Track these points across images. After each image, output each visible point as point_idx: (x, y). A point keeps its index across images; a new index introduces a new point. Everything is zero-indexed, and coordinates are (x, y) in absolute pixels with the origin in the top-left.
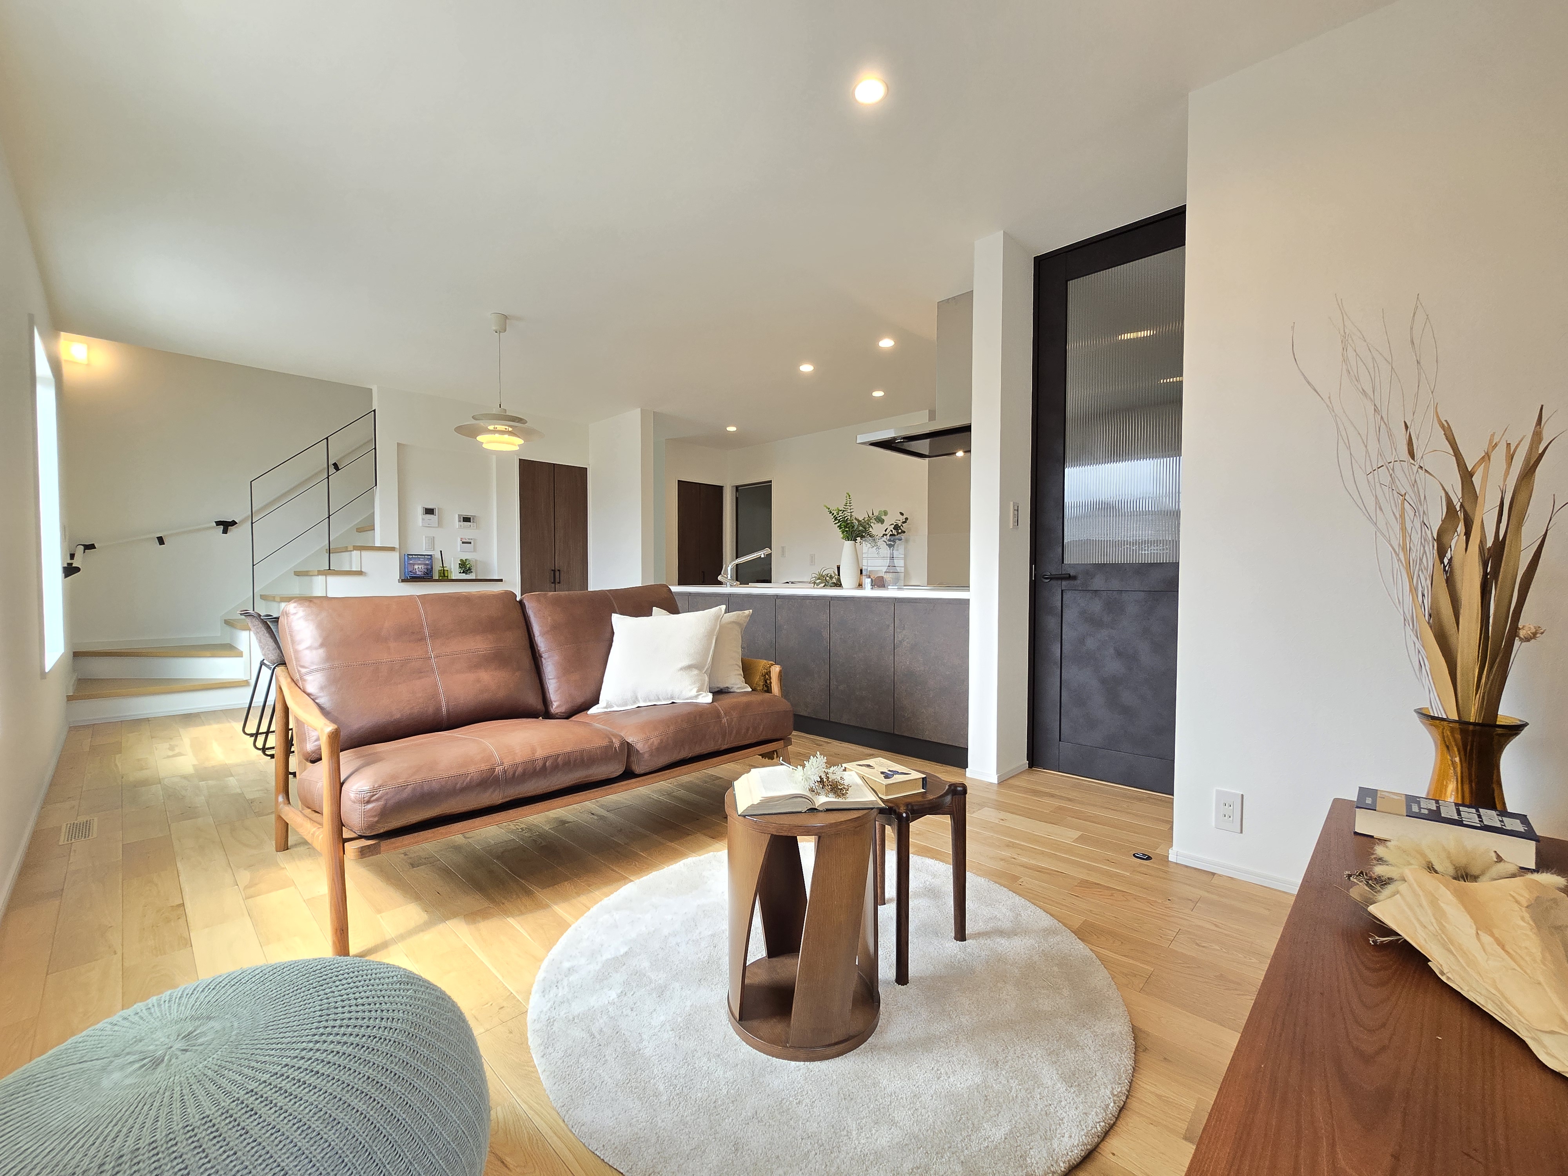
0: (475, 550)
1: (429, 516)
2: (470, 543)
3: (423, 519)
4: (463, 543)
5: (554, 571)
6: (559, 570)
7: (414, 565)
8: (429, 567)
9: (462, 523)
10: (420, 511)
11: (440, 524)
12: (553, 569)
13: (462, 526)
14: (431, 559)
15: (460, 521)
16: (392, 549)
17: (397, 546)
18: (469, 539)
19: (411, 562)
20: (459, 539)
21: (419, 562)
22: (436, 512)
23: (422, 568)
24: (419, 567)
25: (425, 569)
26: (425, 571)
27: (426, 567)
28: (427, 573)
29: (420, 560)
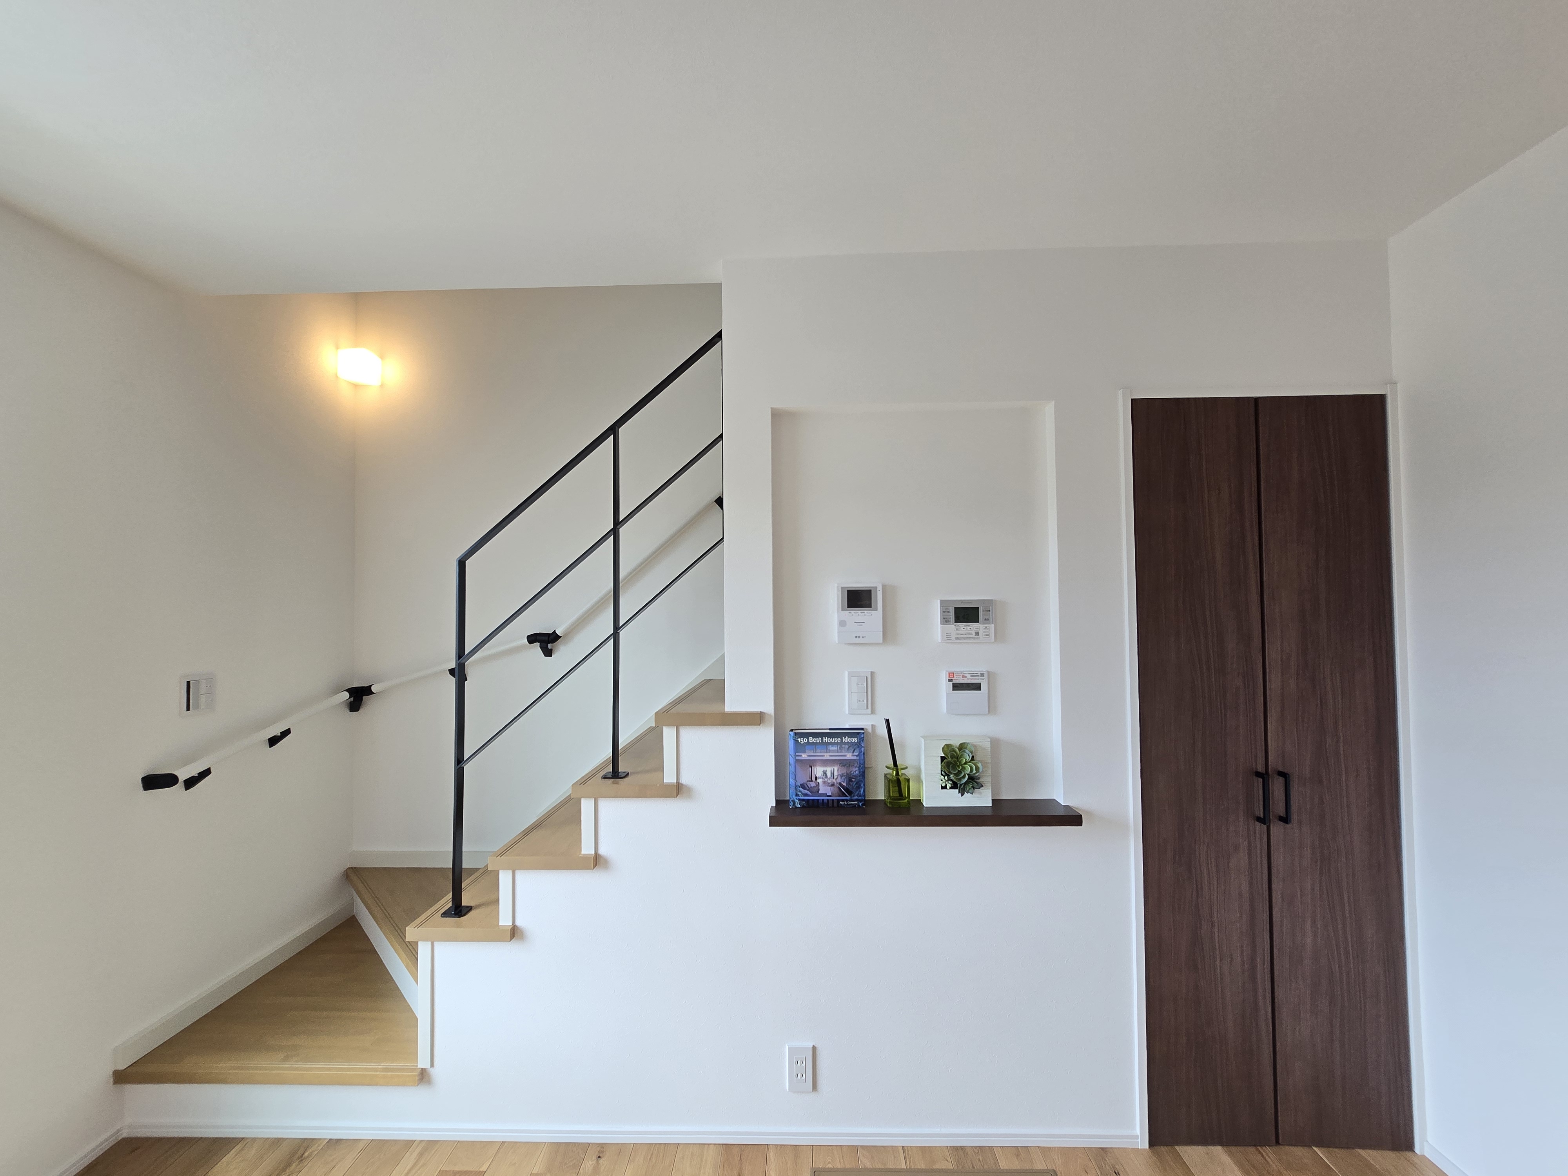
0: (992, 708)
1: (858, 614)
2: (977, 687)
3: (842, 623)
4: (957, 687)
5: (1264, 776)
6: (1281, 774)
7: (811, 764)
8: (855, 771)
9: (952, 627)
10: (834, 599)
11: (889, 633)
12: (1261, 769)
13: (954, 636)
14: (858, 745)
15: (945, 621)
16: (755, 719)
17: (768, 707)
18: (973, 675)
19: (804, 756)
20: (944, 677)
21: (827, 756)
22: (878, 598)
23: (833, 774)
24: (825, 773)
25: (841, 776)
26: (840, 784)
27: (844, 771)
28: (847, 790)
29: (830, 751)
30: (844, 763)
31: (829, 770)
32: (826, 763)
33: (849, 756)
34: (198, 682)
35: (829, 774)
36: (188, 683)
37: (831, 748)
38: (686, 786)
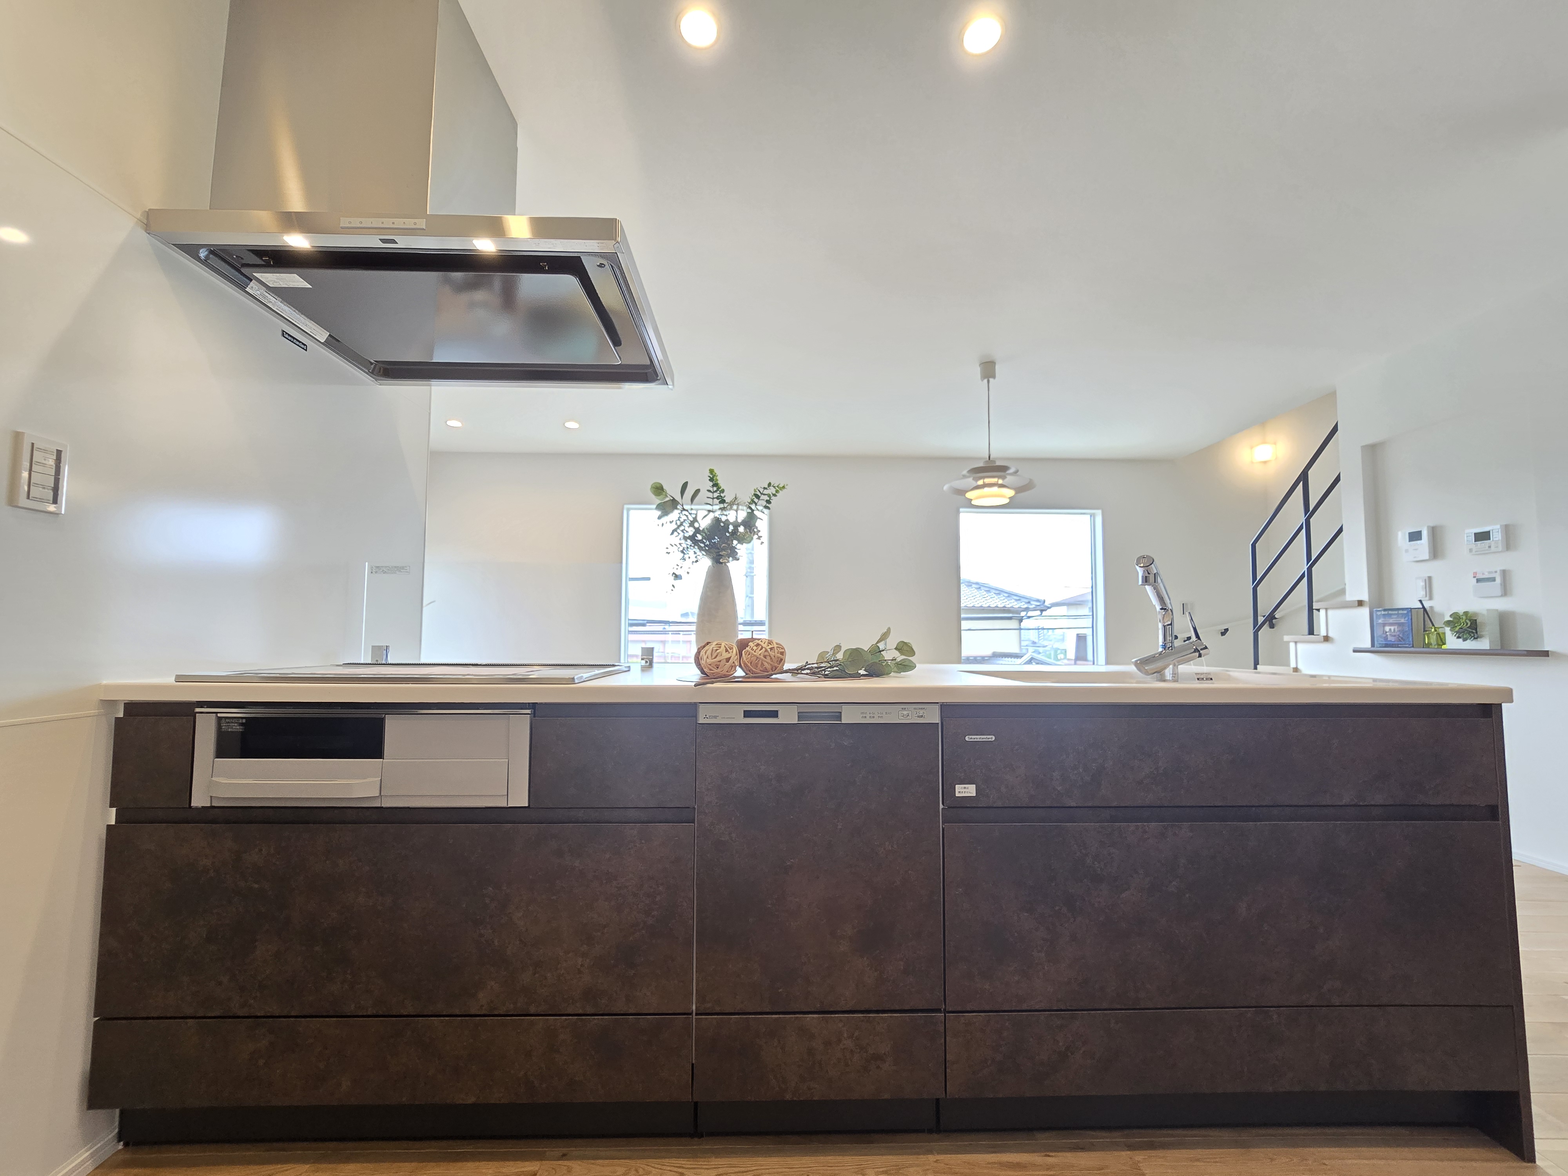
1: (1415, 544)
4: (1478, 581)
7: (1384, 625)
8: (1407, 629)
14: (1409, 613)
16: (1360, 604)
17: (1369, 597)
18: (1490, 573)
19: (1380, 621)
20: (1471, 576)
21: (1391, 621)
23: (1394, 630)
24: (1390, 629)
25: (1399, 631)
26: (1398, 635)
27: (1400, 628)
28: (1402, 638)
29: (1392, 618)
30: (1399, 624)
31: (1392, 628)
32: (1391, 624)
33: (1403, 621)
34: (1186, 604)
35: (1392, 631)
36: (1183, 604)
37: (1393, 616)
38: (1331, 638)
